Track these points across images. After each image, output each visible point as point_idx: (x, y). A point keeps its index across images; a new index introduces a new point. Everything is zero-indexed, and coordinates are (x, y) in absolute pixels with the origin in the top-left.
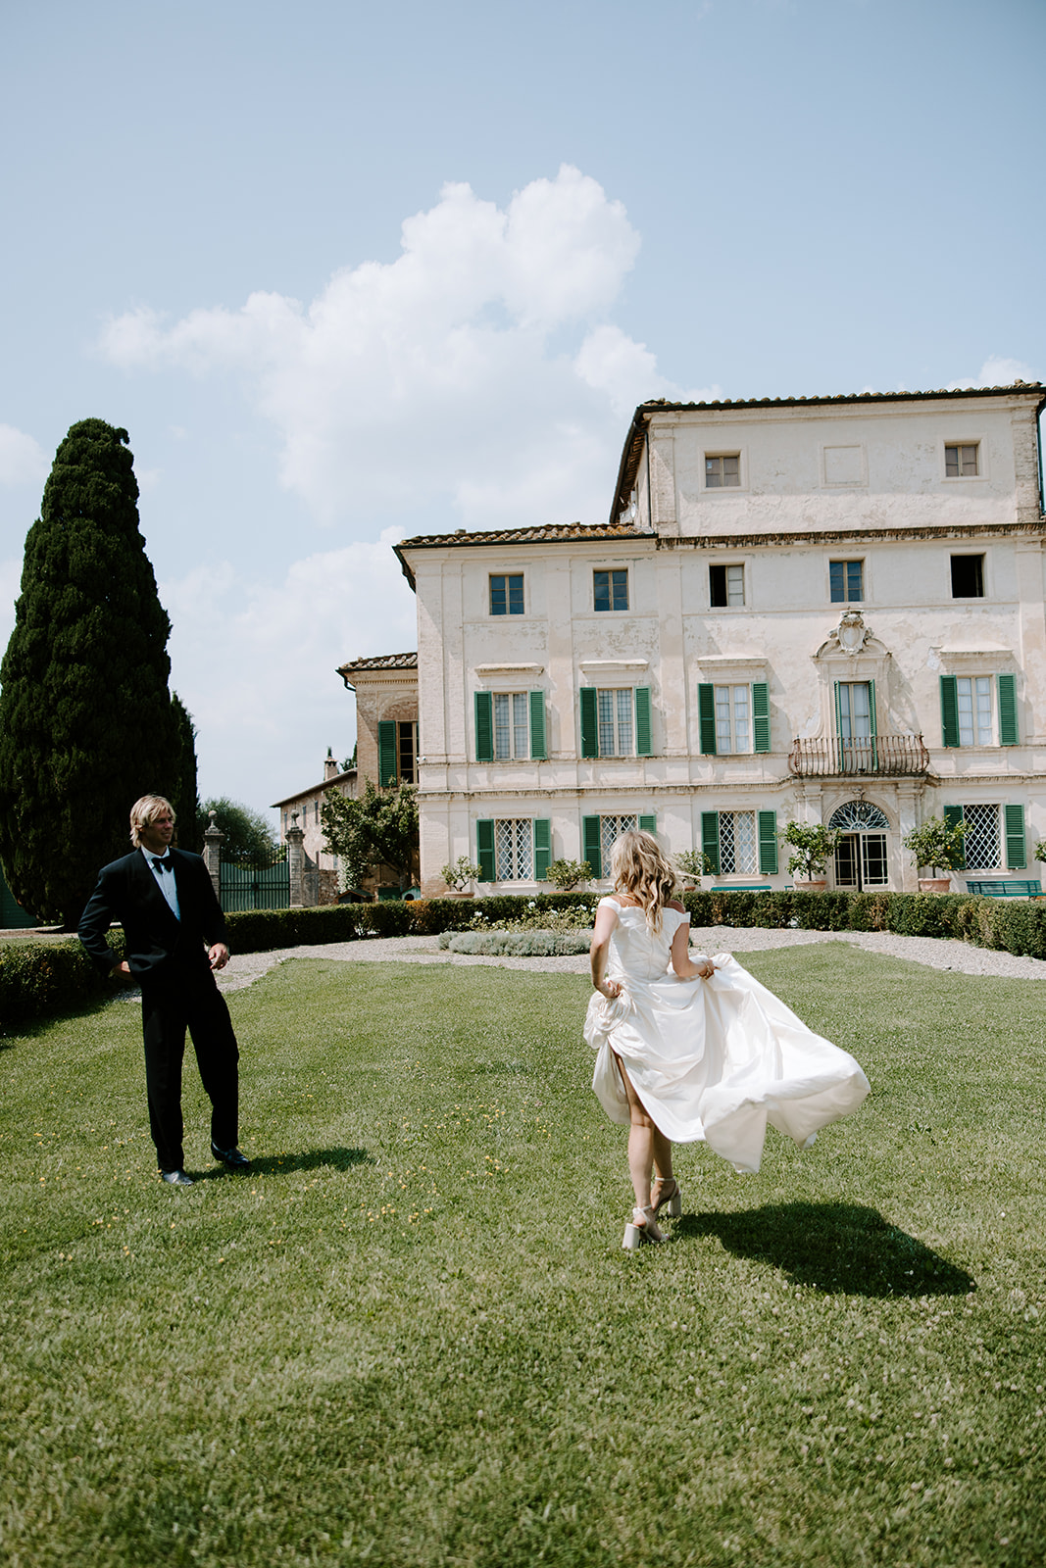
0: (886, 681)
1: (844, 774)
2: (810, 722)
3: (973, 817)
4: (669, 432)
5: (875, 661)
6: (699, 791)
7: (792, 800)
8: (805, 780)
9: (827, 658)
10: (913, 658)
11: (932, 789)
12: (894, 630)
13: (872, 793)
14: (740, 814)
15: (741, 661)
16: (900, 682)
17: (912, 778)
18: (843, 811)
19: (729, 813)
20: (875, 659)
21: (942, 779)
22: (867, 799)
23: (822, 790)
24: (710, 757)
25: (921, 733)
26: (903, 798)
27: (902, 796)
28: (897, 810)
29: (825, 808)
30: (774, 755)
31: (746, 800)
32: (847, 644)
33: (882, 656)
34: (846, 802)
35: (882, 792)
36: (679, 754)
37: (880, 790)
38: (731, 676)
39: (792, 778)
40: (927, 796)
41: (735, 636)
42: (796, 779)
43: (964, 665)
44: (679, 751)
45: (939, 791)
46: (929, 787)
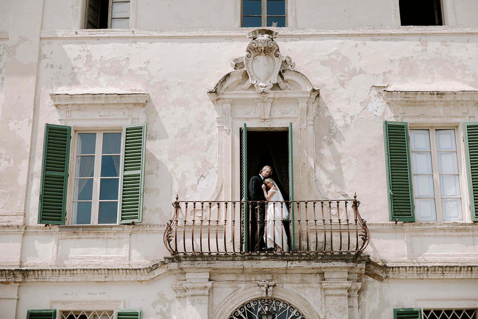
0: (310, 129)
2: (203, 183)
5: (296, 101)
6: (31, 278)
7: (170, 295)
8: (185, 264)
9: (228, 95)
10: (348, 100)
11: (376, 283)
12: (324, 63)
13: (287, 286)
14: (95, 315)
15: (111, 95)
16: (330, 131)
17: (344, 264)
18: (244, 314)
19: (77, 314)
20: (295, 98)
21: (390, 267)
22: (279, 295)
23: (210, 280)
24: (56, 228)
25: (355, 197)
26: (332, 295)
27: (329, 292)
28: (324, 315)
29: (214, 308)
30: (148, 228)
31: (101, 294)
32: (257, 77)
33: (305, 95)
34: (248, 299)
35: (300, 285)
36: (9, 224)
37: (299, 282)
38: (98, 117)
39: (167, 260)
40: (368, 293)
41: (108, 65)
42: (173, 261)
43: (419, 110)
44: (10, 218)
45: (385, 285)
46: (370, 279)
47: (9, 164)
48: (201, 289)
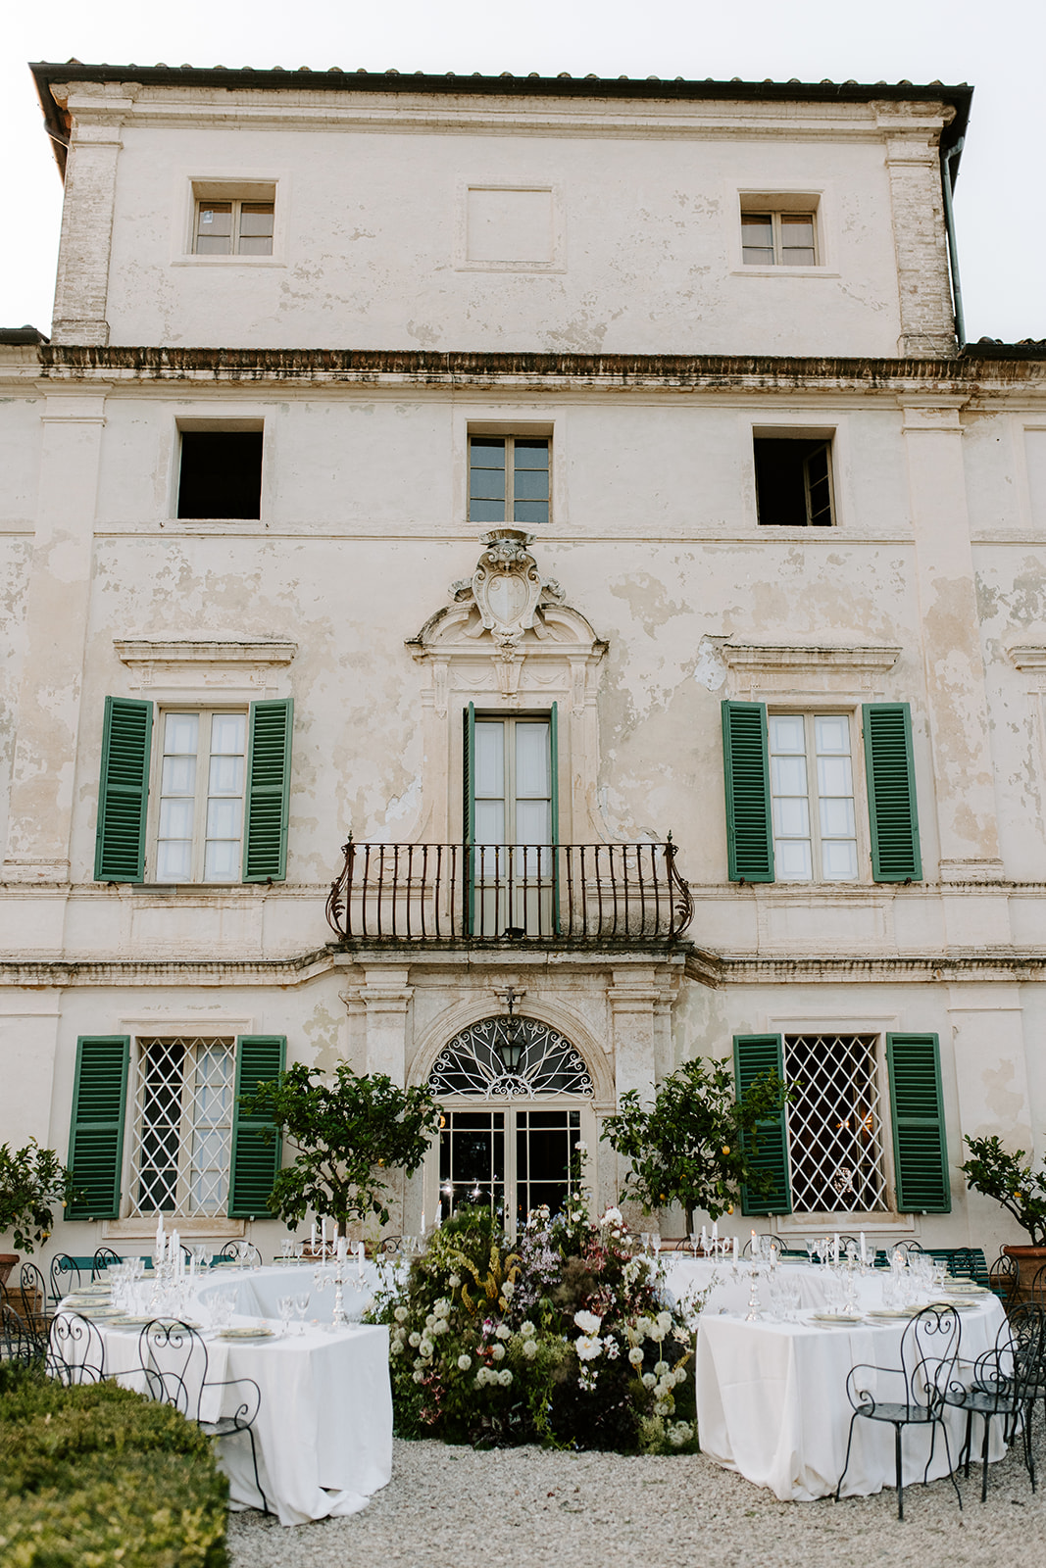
0: (592, 712)
1: (468, 938)
2: (396, 810)
3: (812, 1067)
4: (111, 133)
5: (564, 659)
6: (84, 979)
7: (337, 1011)
8: (364, 956)
9: (444, 647)
10: (659, 661)
11: (704, 991)
12: (616, 592)
13: (546, 997)
14: (200, 1044)
15: (227, 646)
16: (627, 716)
17: (647, 958)
18: (469, 1043)
19: (167, 1043)
20: (564, 656)
21: (728, 963)
22: (532, 1012)
23: (409, 985)
24: (126, 890)
25: (670, 838)
26: (626, 1012)
27: (620, 1006)
28: (610, 1046)
29: (416, 1035)
30: (296, 891)
31: (211, 1008)
32: (497, 617)
33: (582, 652)
34: (477, 1019)
35: (570, 994)
36: (42, 879)
37: (567, 988)
38: (202, 685)
39: (331, 948)
40: (689, 1007)
41: (221, 588)
42: (343, 951)
43: (784, 681)
44: (43, 870)
45: (720, 994)
46: (694, 983)
47: (39, 769)
48: (393, 1000)
